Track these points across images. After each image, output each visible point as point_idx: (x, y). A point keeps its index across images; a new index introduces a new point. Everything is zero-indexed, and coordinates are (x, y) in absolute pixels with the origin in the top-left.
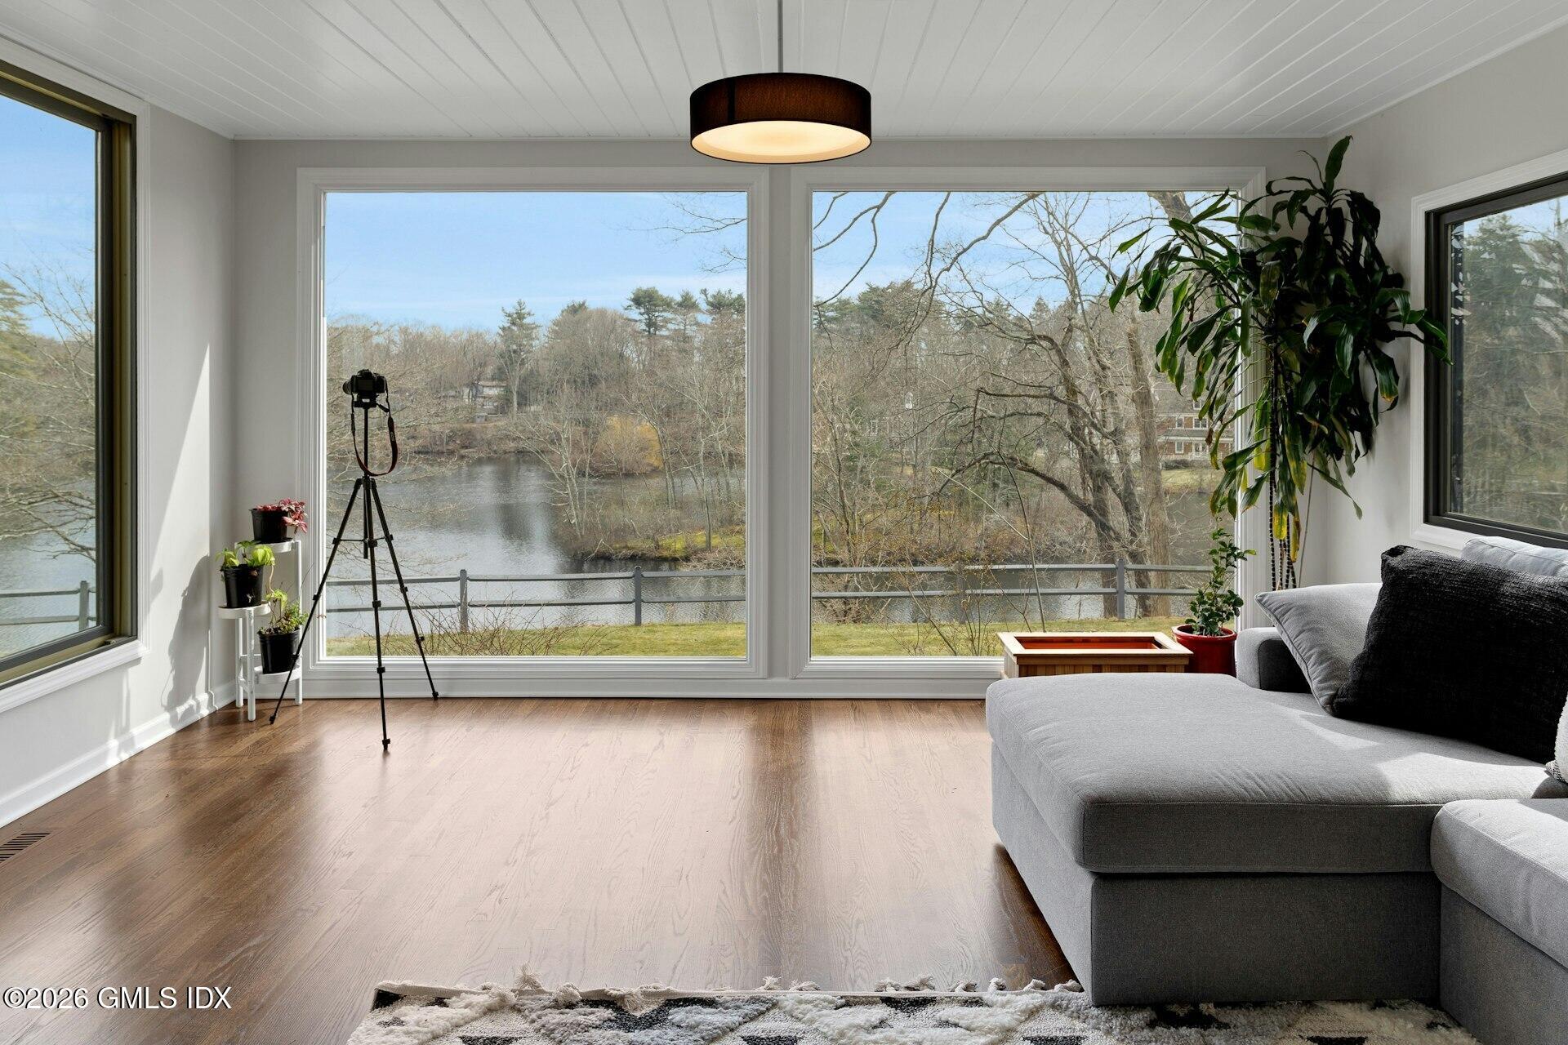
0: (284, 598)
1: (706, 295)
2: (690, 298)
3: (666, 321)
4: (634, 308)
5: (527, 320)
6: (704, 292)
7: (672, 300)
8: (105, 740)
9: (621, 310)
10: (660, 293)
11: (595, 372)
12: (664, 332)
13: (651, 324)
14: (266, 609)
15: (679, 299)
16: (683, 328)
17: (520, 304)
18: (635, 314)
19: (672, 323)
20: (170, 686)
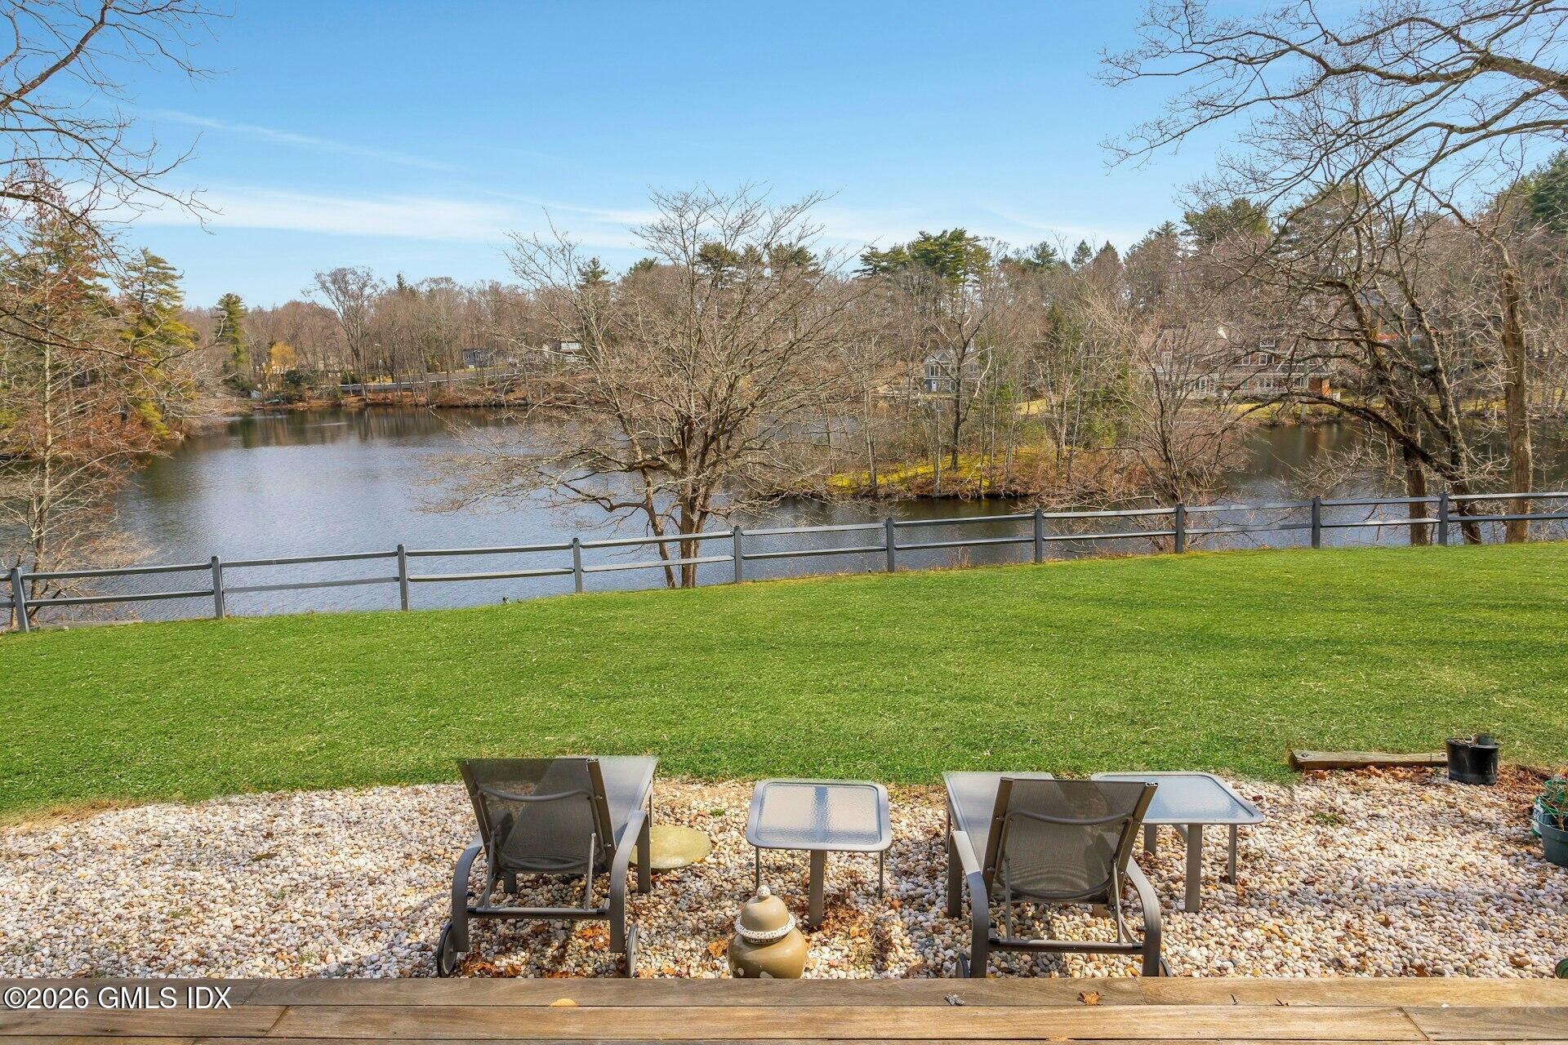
1: (769, 249)
3: (732, 275)
4: (702, 263)
5: (601, 278)
7: (736, 254)
13: (718, 277)
15: (742, 253)
18: (701, 270)
19: (736, 277)
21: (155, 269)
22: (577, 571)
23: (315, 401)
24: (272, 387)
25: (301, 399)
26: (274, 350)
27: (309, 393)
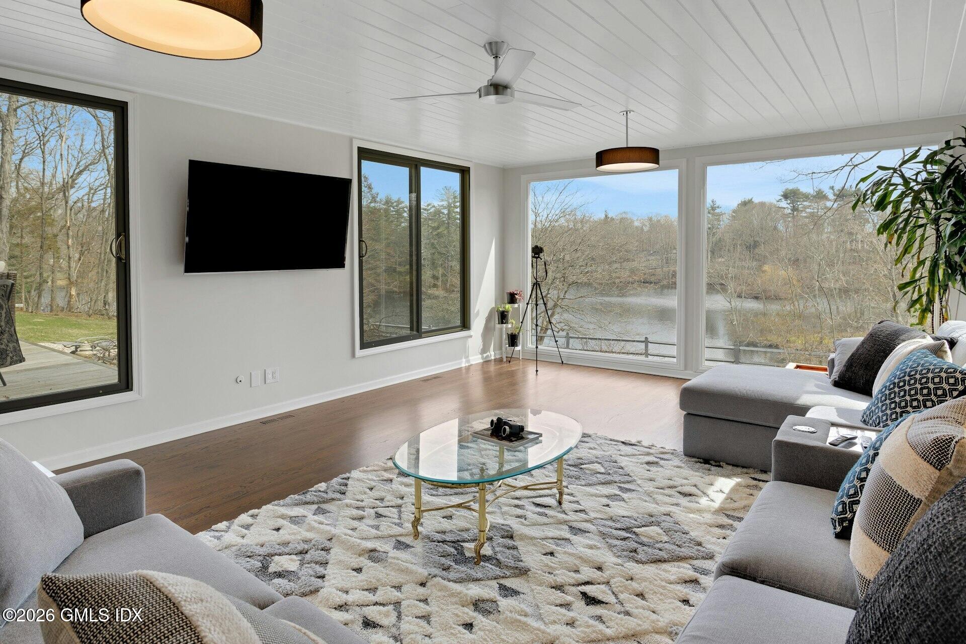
0: (514, 322)
1: (833, 190)
2: (822, 192)
3: (805, 207)
4: (783, 200)
5: (717, 211)
6: (832, 188)
7: (810, 194)
8: (461, 359)
9: (776, 203)
10: (801, 190)
11: (758, 239)
12: (804, 214)
13: (794, 209)
14: (510, 326)
15: (813, 193)
16: (816, 211)
17: (712, 202)
18: (784, 204)
19: (808, 208)
20: (482, 347)
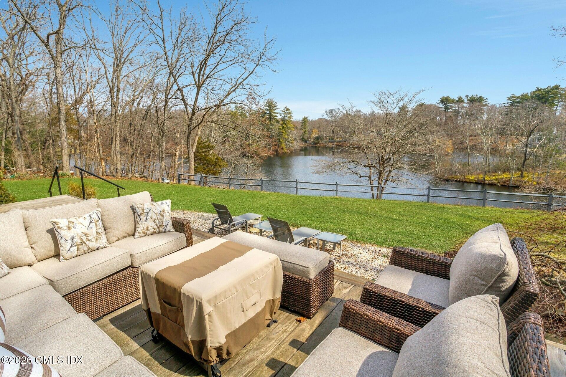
1: (467, 97)
2: (461, 99)
4: (441, 103)
5: (406, 109)
7: (454, 100)
9: (436, 104)
10: (450, 98)
12: (451, 111)
13: (446, 108)
15: (457, 99)
16: (458, 109)
17: (404, 105)
19: (454, 107)
21: (287, 111)
22: (336, 191)
23: (322, 144)
24: (312, 140)
25: (318, 144)
26: (313, 131)
27: (320, 142)
